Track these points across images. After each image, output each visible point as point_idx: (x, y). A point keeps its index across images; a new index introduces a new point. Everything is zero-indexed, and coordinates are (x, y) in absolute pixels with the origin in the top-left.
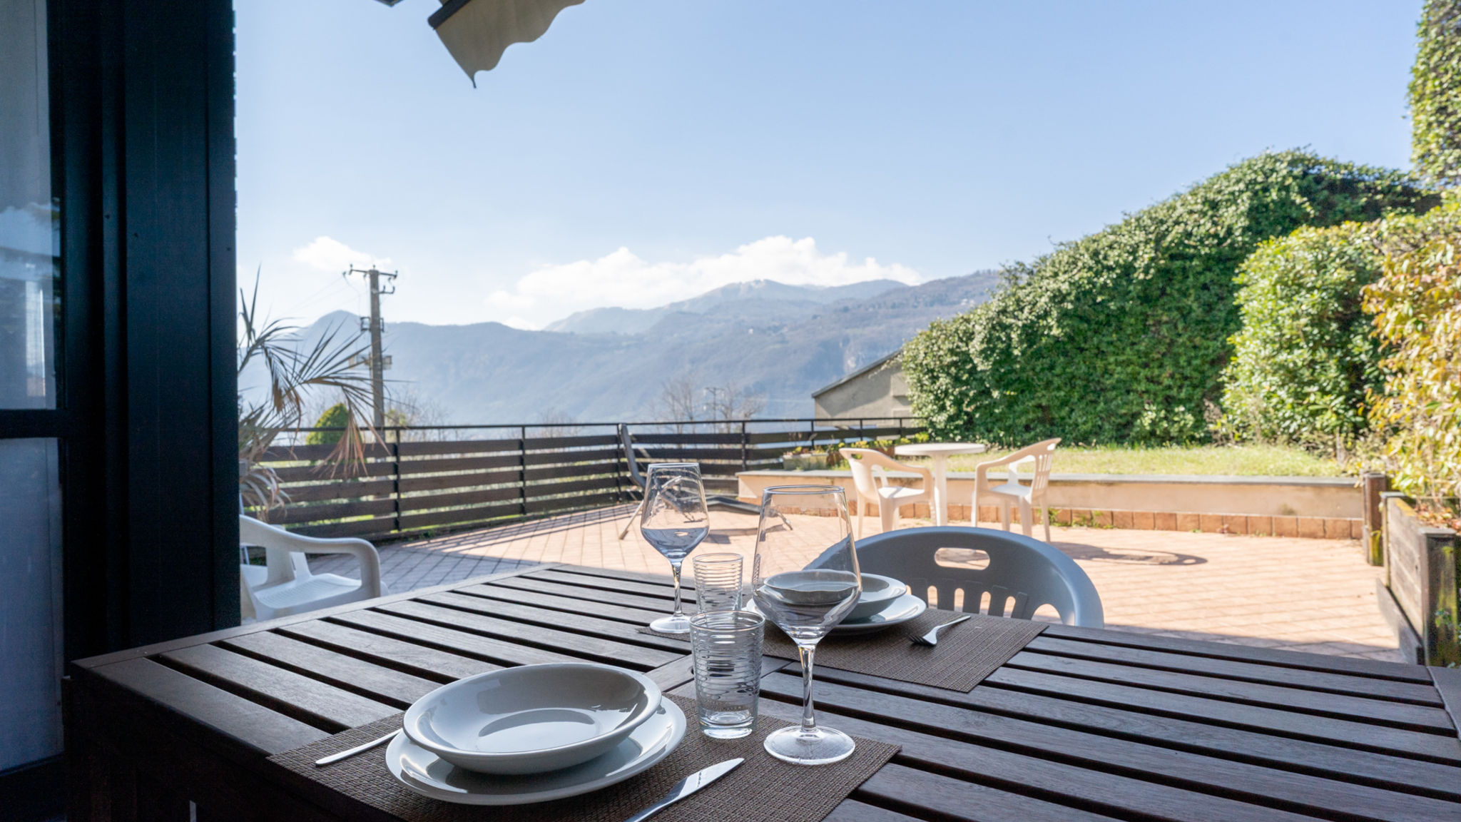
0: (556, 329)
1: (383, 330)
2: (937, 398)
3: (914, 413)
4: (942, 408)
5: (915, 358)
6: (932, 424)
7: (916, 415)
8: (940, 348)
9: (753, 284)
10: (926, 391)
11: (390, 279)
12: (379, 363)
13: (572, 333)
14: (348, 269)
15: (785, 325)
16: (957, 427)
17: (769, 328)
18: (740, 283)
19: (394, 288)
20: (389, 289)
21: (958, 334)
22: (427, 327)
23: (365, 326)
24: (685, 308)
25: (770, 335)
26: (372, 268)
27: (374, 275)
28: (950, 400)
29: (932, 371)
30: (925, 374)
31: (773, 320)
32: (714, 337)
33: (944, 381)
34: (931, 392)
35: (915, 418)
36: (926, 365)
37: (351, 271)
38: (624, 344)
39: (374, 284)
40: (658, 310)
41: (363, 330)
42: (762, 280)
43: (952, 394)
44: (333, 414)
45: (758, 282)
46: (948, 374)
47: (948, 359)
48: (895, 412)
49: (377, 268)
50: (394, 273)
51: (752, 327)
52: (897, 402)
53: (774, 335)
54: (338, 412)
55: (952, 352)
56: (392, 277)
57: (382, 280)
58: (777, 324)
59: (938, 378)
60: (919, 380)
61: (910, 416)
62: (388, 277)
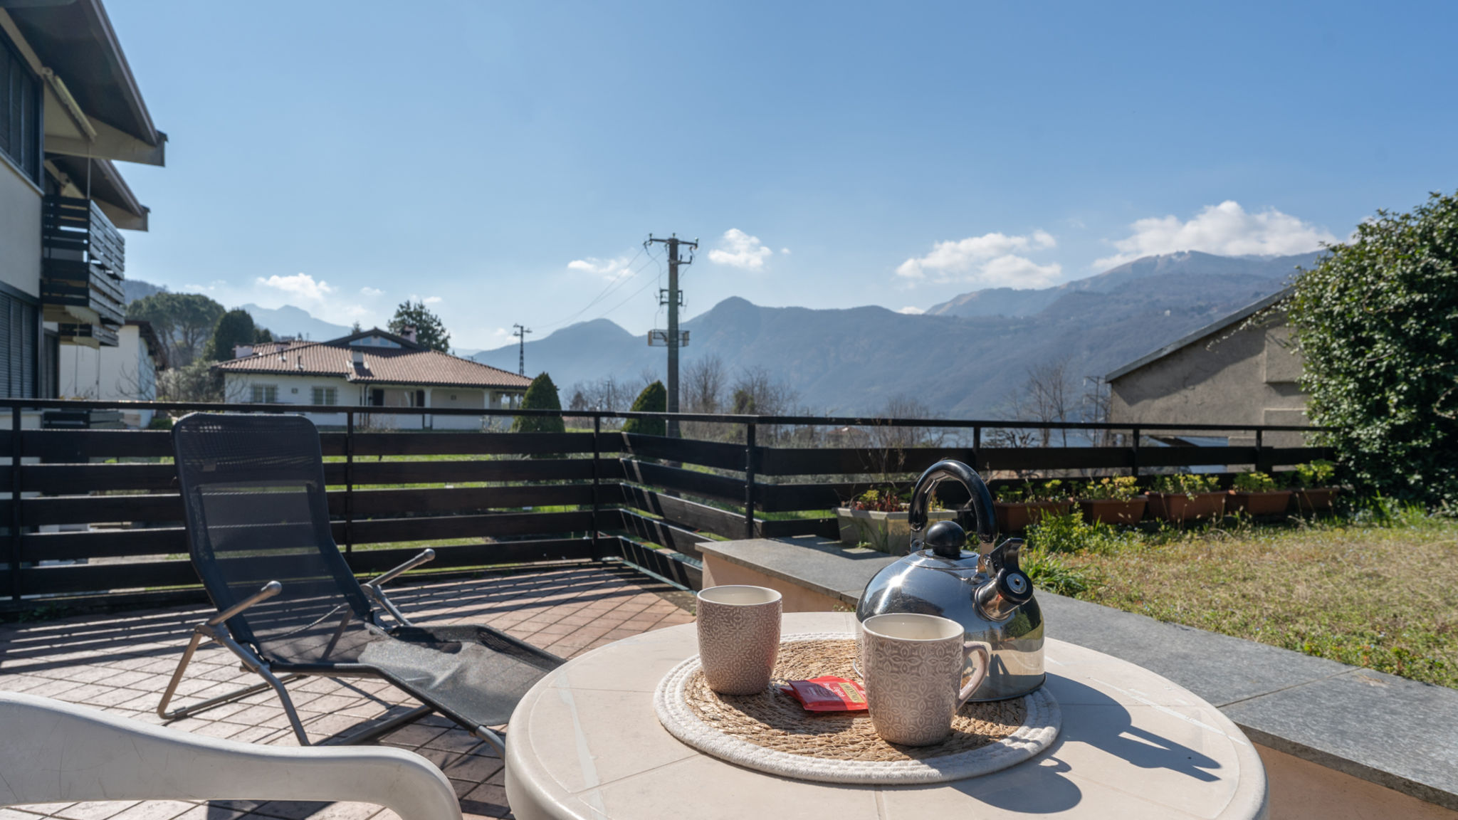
0: (939, 313)
1: (681, 303)
2: (1365, 388)
3: (1311, 419)
4: (1379, 410)
5: (1318, 300)
6: (1351, 444)
7: (1316, 422)
8: (1379, 276)
9: (1174, 257)
10: (1338, 371)
11: (691, 248)
12: (675, 339)
13: (955, 317)
14: (648, 239)
15: (1215, 305)
16: (1415, 453)
17: (1193, 309)
18: (1158, 256)
19: (691, 258)
20: (686, 259)
21: (1432, 240)
22: (811, 311)
23: (664, 300)
24: (1086, 288)
25: (1192, 317)
26: (672, 237)
27: (673, 244)
28: (1399, 393)
29: (1358, 327)
30: (1339, 335)
31: (1198, 299)
32: (1120, 320)
33: (1384, 350)
34: (1350, 373)
35: (1313, 429)
36: (1341, 315)
37: (651, 240)
38: (1012, 328)
39: (673, 254)
40: (1054, 289)
41: (662, 303)
42: (1186, 251)
43: (1407, 380)
44: (649, 392)
45: (1180, 254)
46: (1397, 334)
47: (1399, 299)
48: (1269, 414)
49: (676, 237)
50: (695, 242)
51: (1170, 308)
52: (1274, 393)
53: (1197, 316)
54: (655, 390)
55: (1411, 282)
56: (694, 247)
57: (683, 250)
58: (1202, 303)
59: (1370, 343)
60: (1324, 349)
61: (1304, 423)
62: (689, 246)
